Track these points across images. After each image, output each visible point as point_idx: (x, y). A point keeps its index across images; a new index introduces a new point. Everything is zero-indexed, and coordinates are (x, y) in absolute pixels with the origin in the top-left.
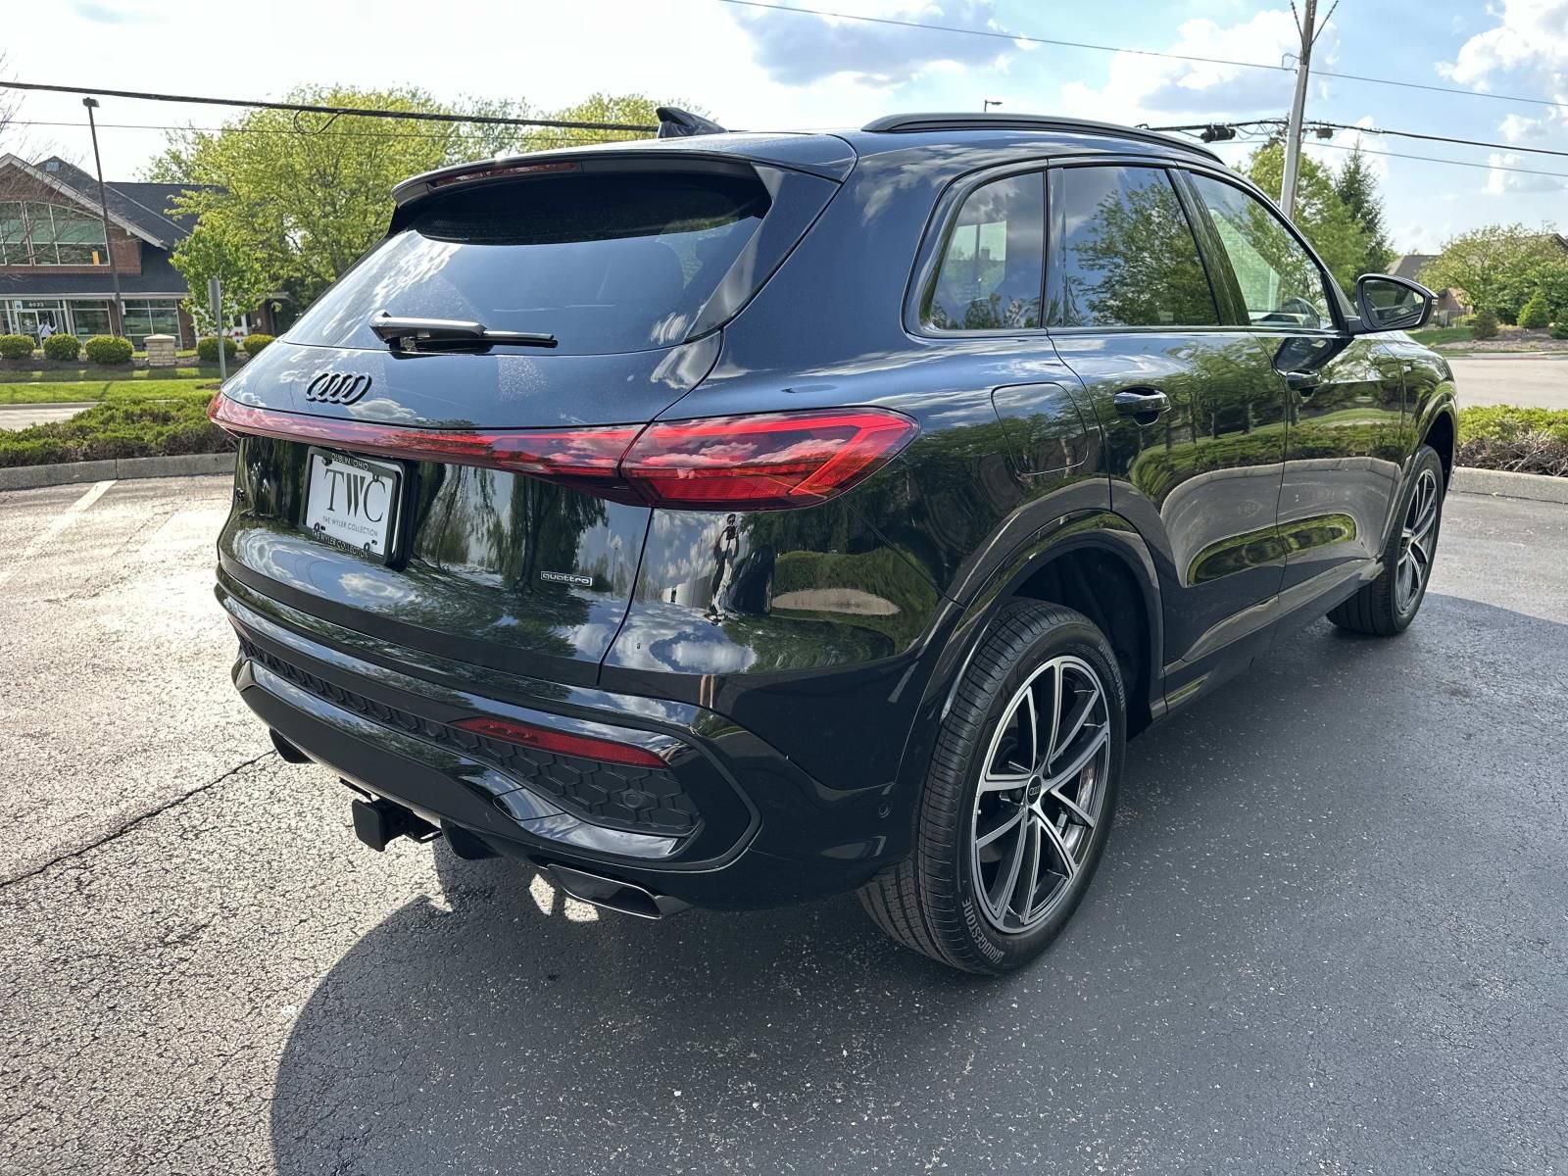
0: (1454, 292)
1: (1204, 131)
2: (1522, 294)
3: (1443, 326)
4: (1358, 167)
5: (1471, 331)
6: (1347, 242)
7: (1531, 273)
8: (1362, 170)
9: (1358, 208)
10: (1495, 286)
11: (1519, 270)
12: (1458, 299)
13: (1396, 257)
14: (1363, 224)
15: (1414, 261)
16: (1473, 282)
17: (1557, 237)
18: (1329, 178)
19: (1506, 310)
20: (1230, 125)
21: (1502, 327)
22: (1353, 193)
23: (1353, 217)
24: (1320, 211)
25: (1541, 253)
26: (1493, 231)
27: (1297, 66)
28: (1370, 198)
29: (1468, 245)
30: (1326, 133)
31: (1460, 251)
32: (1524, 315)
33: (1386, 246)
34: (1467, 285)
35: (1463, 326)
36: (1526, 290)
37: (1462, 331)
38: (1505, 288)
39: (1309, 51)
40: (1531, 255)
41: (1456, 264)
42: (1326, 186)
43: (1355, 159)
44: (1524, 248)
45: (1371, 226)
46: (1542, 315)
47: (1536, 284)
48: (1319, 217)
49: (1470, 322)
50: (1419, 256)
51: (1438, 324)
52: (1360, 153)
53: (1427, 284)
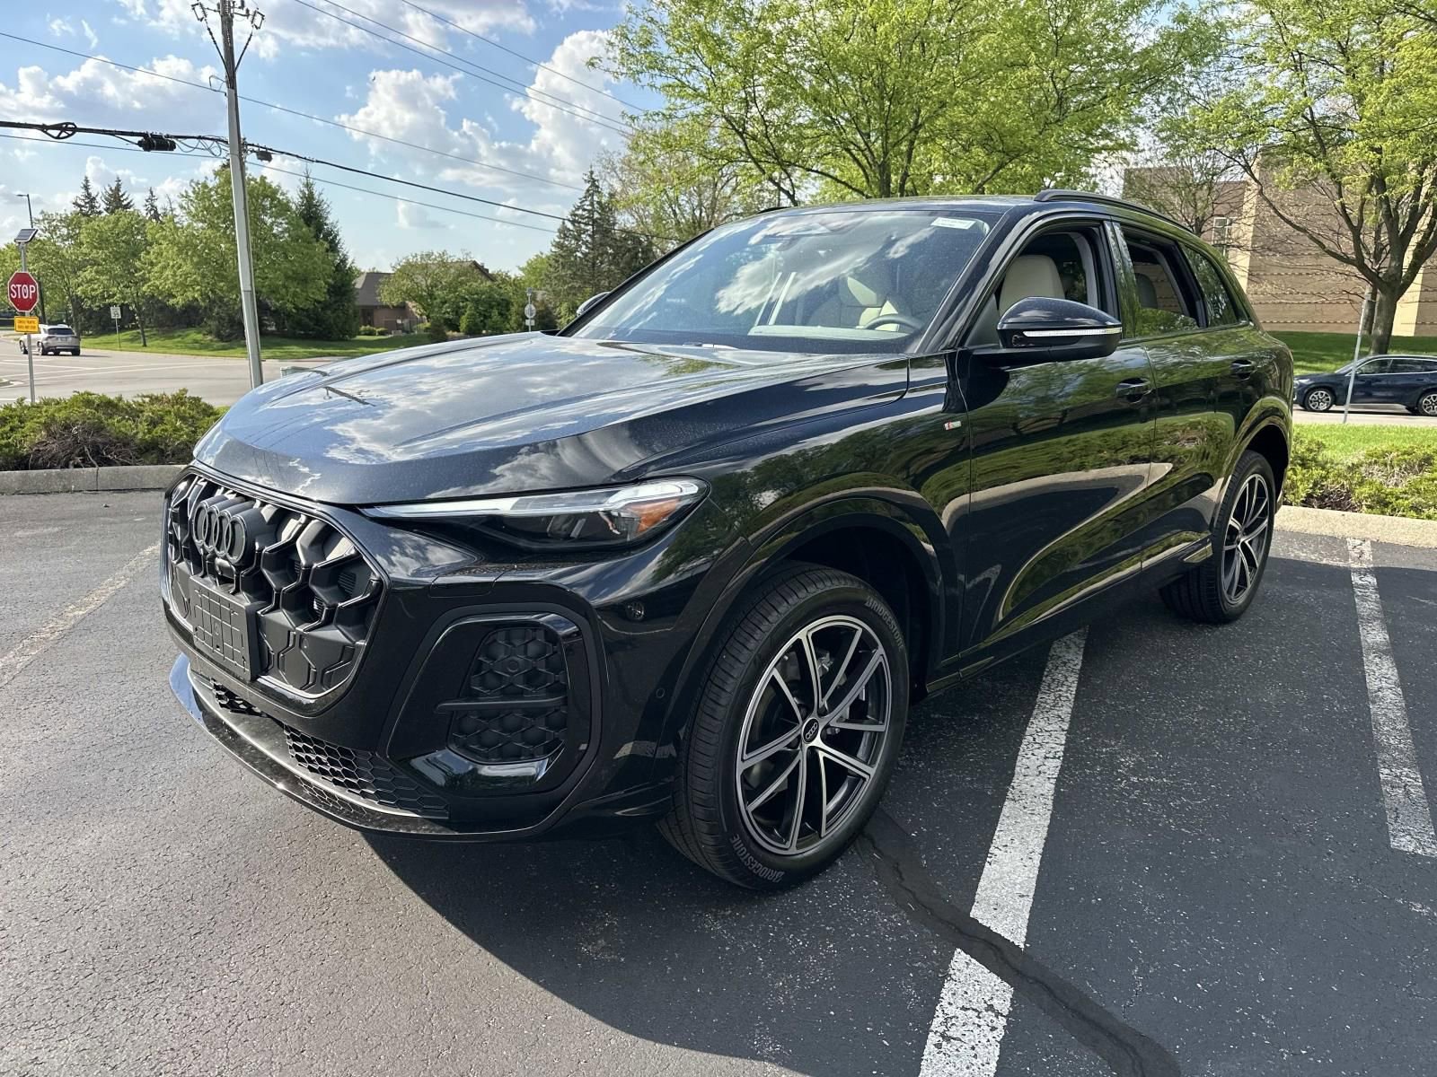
0: (410, 304)
1: (140, 138)
2: (459, 307)
3: (407, 332)
4: (311, 193)
5: (429, 336)
6: (316, 259)
7: (462, 291)
8: (316, 195)
9: (319, 228)
10: (438, 300)
11: (452, 287)
12: (414, 310)
13: (360, 273)
14: (326, 245)
15: (374, 277)
16: (421, 296)
17: (475, 263)
18: (289, 201)
19: (450, 320)
20: (168, 136)
21: (450, 333)
22: (311, 215)
23: (317, 237)
24: (285, 230)
25: (466, 275)
26: (429, 255)
27: (225, 88)
28: (327, 222)
29: (412, 266)
30: (265, 155)
31: (407, 270)
32: (463, 323)
33: (349, 262)
34: (419, 299)
35: (422, 333)
36: (461, 304)
37: (423, 336)
38: (446, 302)
39: (234, 77)
40: (459, 276)
41: (407, 283)
42: (289, 209)
43: (308, 186)
44: (452, 270)
45: (333, 246)
46: (476, 325)
47: (467, 300)
48: (286, 235)
49: (427, 329)
50: (378, 273)
51: (403, 331)
52: (311, 181)
53: (386, 297)
